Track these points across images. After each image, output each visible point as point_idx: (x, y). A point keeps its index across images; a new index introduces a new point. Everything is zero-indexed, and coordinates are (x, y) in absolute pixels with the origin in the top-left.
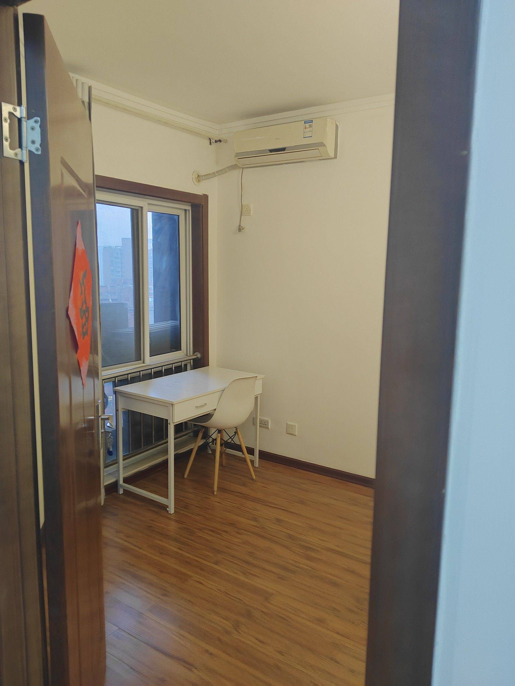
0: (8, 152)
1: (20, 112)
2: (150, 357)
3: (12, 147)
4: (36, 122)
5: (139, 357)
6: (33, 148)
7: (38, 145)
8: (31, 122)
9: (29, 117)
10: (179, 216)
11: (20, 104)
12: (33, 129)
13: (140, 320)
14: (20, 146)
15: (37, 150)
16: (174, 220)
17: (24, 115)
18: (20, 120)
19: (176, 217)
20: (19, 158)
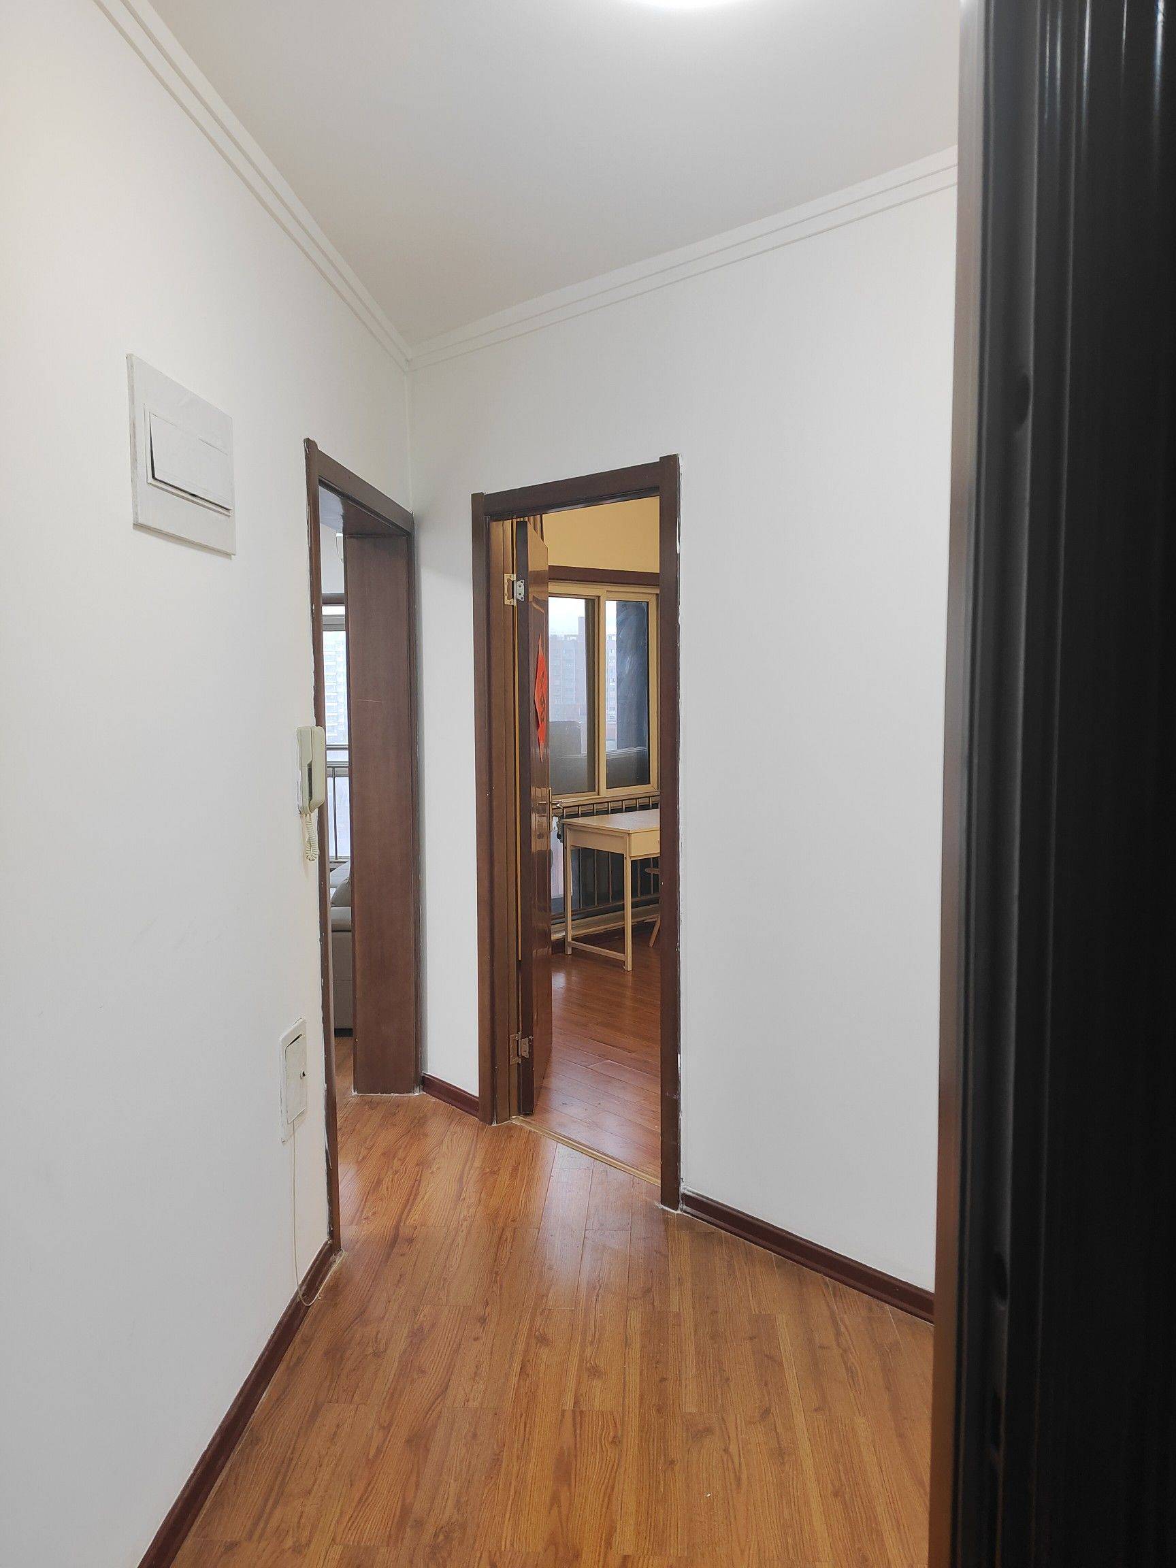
0: (507, 602)
1: (514, 577)
2: (607, 788)
3: (509, 599)
4: (522, 582)
5: (592, 787)
6: (519, 597)
7: (522, 595)
8: (519, 583)
9: (517, 580)
10: (648, 603)
11: (513, 573)
12: (520, 587)
13: (595, 739)
14: (513, 597)
15: (522, 598)
16: (642, 609)
17: (515, 579)
18: (513, 582)
19: (644, 605)
20: (512, 604)
